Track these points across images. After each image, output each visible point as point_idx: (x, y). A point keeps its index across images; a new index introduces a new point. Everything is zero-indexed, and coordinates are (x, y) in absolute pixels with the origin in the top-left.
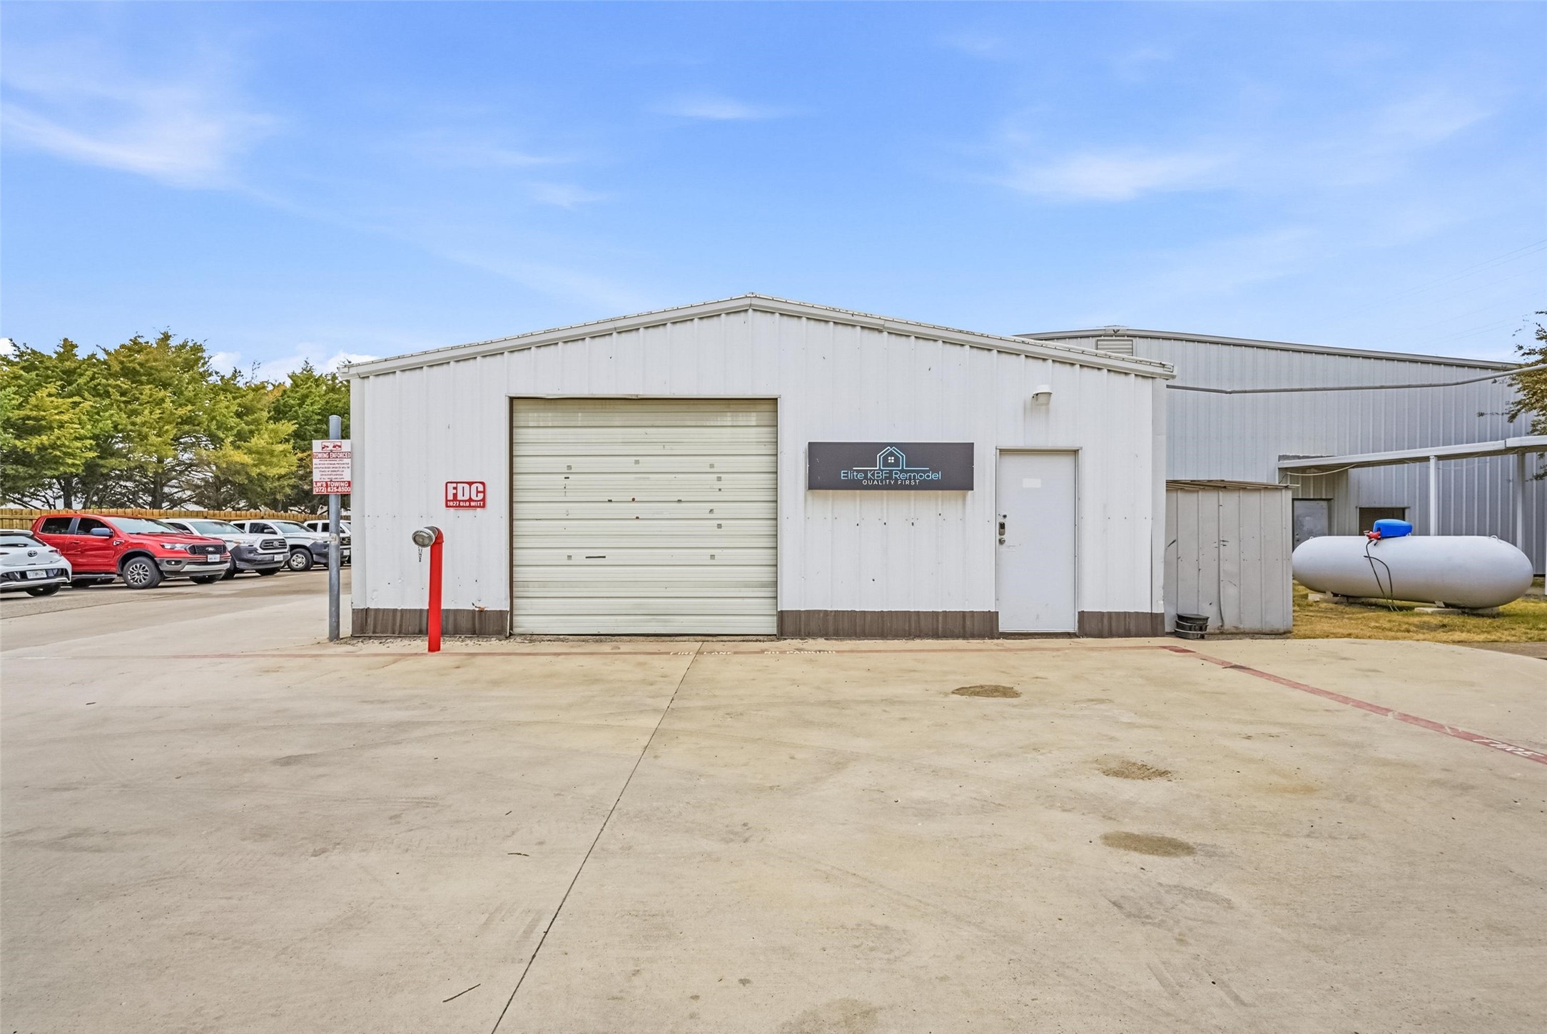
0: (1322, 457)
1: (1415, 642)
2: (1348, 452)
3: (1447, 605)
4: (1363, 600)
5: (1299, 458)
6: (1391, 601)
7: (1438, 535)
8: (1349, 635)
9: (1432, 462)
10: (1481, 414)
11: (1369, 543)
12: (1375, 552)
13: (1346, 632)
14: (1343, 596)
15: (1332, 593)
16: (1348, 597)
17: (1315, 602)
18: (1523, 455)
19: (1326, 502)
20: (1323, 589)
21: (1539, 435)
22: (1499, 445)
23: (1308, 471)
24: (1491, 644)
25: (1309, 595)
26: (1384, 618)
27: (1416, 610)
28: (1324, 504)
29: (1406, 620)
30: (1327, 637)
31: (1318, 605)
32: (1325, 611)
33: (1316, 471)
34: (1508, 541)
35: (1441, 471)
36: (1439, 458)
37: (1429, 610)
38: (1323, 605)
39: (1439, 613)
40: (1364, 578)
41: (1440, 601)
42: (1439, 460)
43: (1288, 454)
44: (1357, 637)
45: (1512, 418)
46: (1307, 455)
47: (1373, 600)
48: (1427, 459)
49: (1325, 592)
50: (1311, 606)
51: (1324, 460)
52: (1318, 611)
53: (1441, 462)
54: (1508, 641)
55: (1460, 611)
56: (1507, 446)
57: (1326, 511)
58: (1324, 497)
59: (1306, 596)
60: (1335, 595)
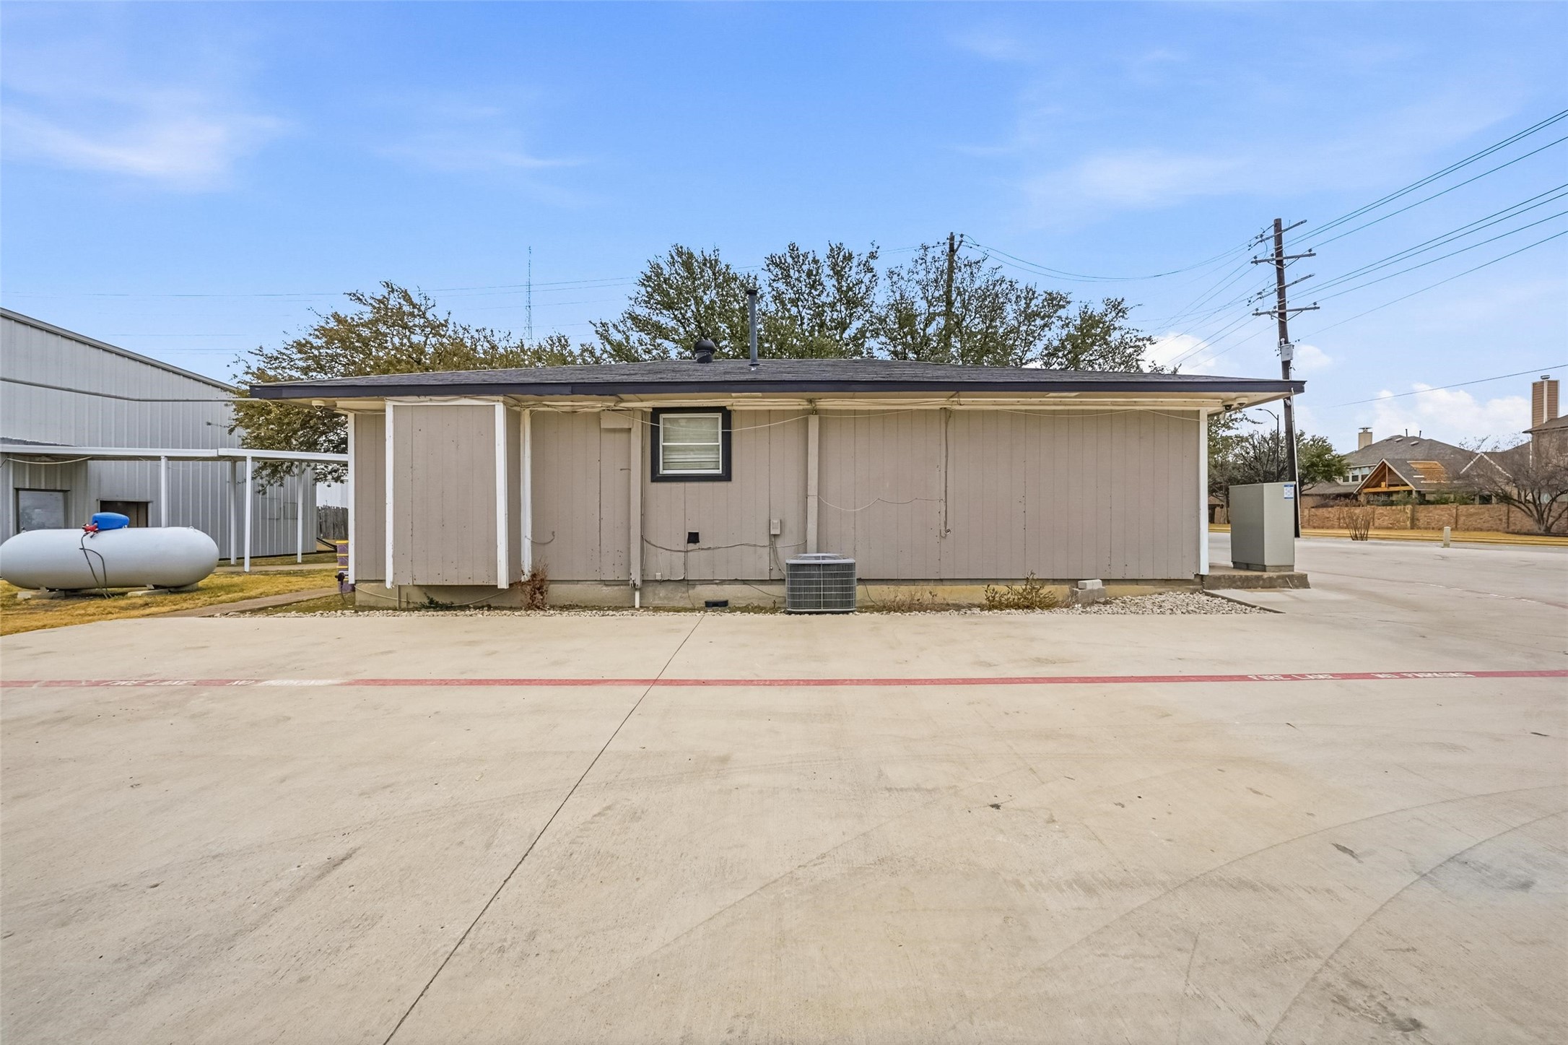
0: (56, 445)
1: (108, 621)
2: (87, 442)
3: (156, 587)
4: (83, 592)
5: (25, 443)
6: (105, 589)
7: (169, 526)
8: (44, 627)
9: (163, 461)
10: (209, 424)
11: (84, 536)
12: (90, 543)
13: (41, 624)
14: (60, 590)
15: (47, 588)
16: (65, 590)
17: (25, 600)
18: (235, 462)
19: (62, 493)
20: (37, 586)
21: (246, 448)
22: (213, 453)
23: (38, 459)
24: (174, 613)
25: (19, 593)
26: (92, 606)
27: (129, 594)
28: (60, 495)
29: (115, 604)
30: (17, 631)
31: (27, 603)
32: (37, 607)
33: (48, 460)
34: (207, 534)
35: (170, 470)
36: (169, 458)
37: (140, 593)
38: (33, 602)
39: (147, 594)
40: (79, 570)
41: (150, 584)
42: (169, 460)
43: (9, 437)
44: (52, 626)
45: (231, 431)
46: (36, 441)
47: (93, 591)
48: (158, 458)
49: (39, 589)
50: (18, 604)
51: (59, 449)
52: (27, 609)
53: (170, 462)
54: (187, 609)
55: (167, 590)
56: (219, 454)
57: (61, 504)
58: (59, 488)
59: (15, 596)
60: (51, 590)
